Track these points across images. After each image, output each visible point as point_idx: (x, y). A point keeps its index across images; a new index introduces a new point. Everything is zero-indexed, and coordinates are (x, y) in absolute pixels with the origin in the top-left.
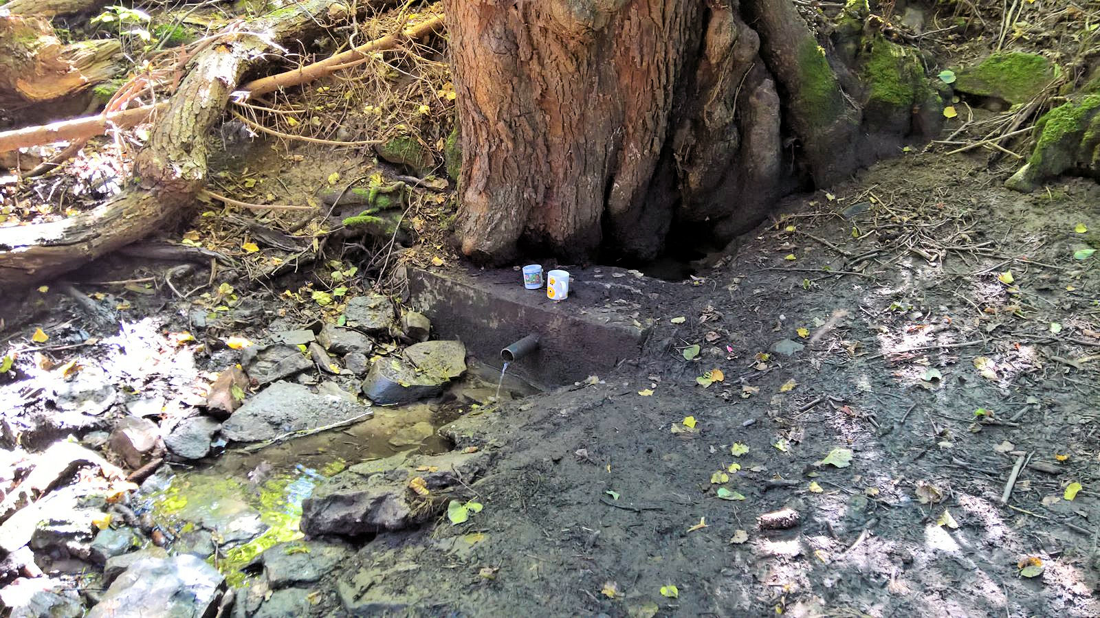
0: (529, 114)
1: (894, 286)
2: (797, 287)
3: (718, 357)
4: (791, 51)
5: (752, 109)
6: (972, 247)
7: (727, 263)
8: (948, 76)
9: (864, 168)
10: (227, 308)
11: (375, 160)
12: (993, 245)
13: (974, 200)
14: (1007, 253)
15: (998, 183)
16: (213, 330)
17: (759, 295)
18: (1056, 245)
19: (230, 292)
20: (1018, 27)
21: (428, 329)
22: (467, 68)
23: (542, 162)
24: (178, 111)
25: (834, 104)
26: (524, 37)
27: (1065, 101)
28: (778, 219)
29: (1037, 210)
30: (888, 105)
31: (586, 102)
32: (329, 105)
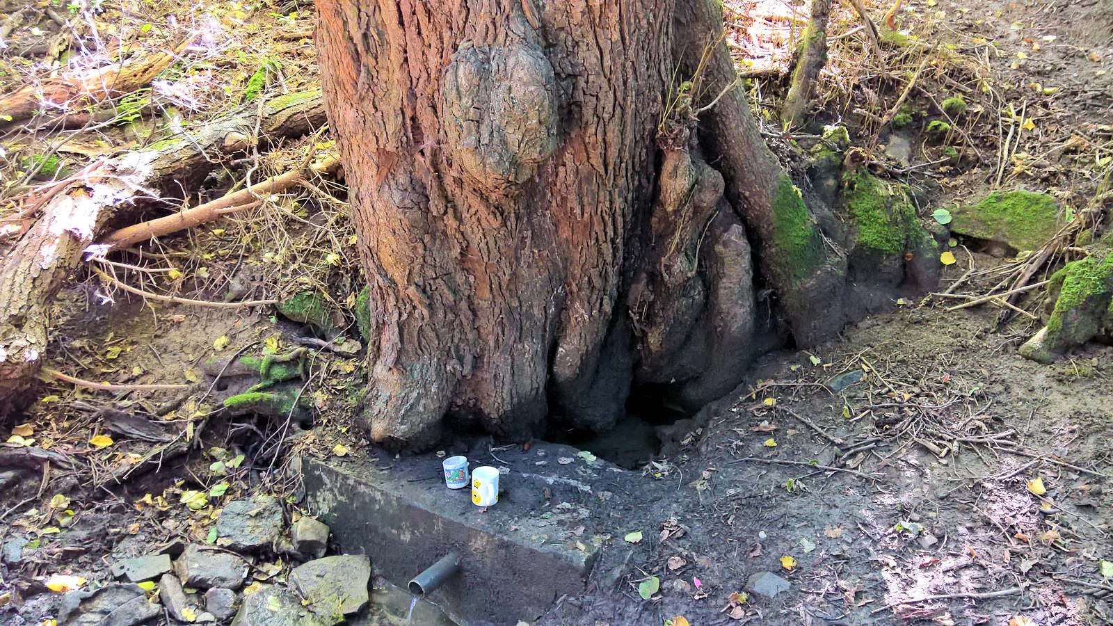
0: (447, 276)
1: (897, 493)
2: (779, 487)
3: (682, 594)
4: (761, 192)
5: (719, 259)
6: (990, 438)
7: (697, 439)
8: (942, 216)
9: (852, 324)
10: (57, 530)
11: (273, 319)
12: (1014, 437)
13: (985, 373)
14: (1034, 449)
15: (1011, 349)
16: (31, 566)
17: (735, 498)
18: (1092, 439)
19: (65, 506)
20: (1018, 159)
21: (324, 541)
22: (365, 224)
23: (468, 329)
24: (10, 275)
25: (815, 250)
26: (435, 188)
27: (1083, 255)
28: (755, 385)
29: (1064, 389)
30: (877, 252)
31: (518, 259)
32: (221, 252)
